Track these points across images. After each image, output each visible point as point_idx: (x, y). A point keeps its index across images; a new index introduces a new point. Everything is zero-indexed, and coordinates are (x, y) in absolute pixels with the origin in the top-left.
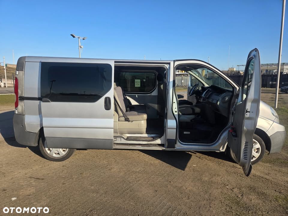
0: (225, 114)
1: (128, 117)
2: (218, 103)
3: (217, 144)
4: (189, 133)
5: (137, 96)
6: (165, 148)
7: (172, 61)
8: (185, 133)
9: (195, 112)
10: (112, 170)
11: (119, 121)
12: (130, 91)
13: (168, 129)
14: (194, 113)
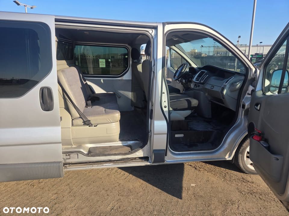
0: (232, 107)
1: (89, 118)
2: (225, 92)
3: (222, 150)
4: (182, 135)
5: (102, 81)
6: (150, 163)
7: (160, 23)
8: (176, 136)
9: (192, 106)
11: (72, 125)
12: (93, 73)
13: (155, 136)
14: (190, 107)
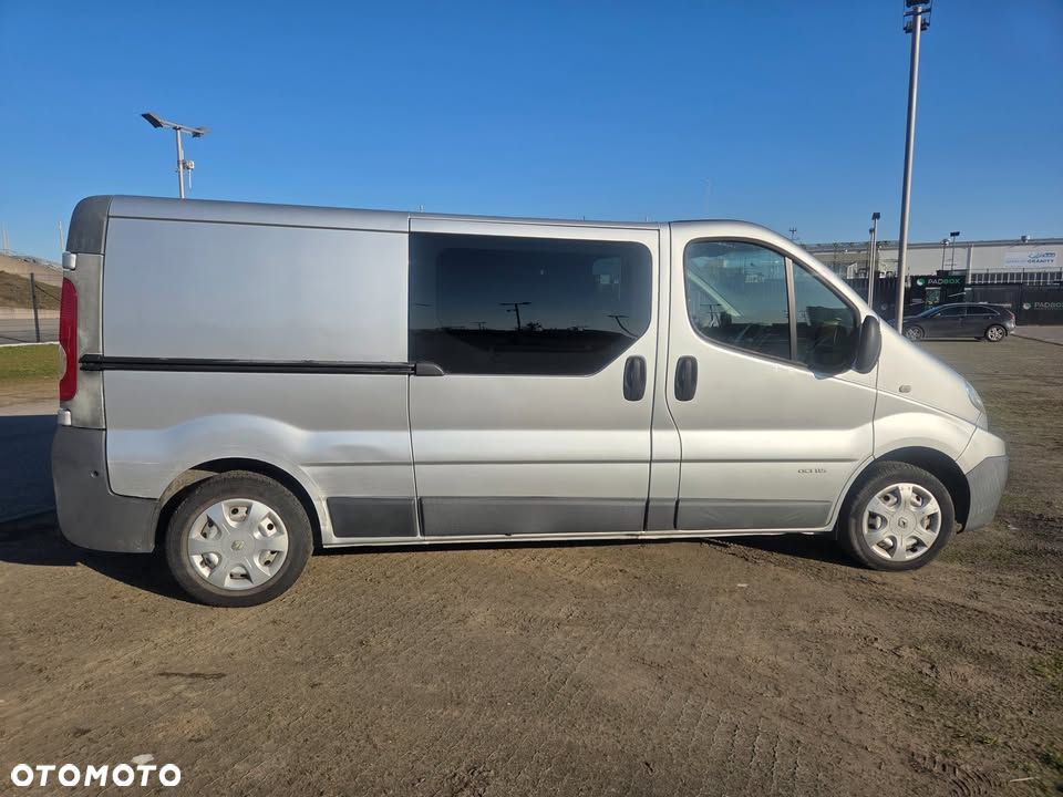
10: (471, 623)
13: (652, 465)
